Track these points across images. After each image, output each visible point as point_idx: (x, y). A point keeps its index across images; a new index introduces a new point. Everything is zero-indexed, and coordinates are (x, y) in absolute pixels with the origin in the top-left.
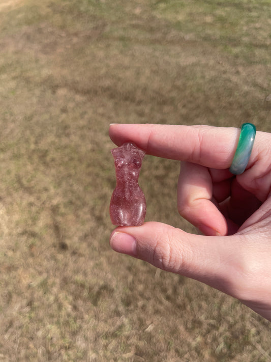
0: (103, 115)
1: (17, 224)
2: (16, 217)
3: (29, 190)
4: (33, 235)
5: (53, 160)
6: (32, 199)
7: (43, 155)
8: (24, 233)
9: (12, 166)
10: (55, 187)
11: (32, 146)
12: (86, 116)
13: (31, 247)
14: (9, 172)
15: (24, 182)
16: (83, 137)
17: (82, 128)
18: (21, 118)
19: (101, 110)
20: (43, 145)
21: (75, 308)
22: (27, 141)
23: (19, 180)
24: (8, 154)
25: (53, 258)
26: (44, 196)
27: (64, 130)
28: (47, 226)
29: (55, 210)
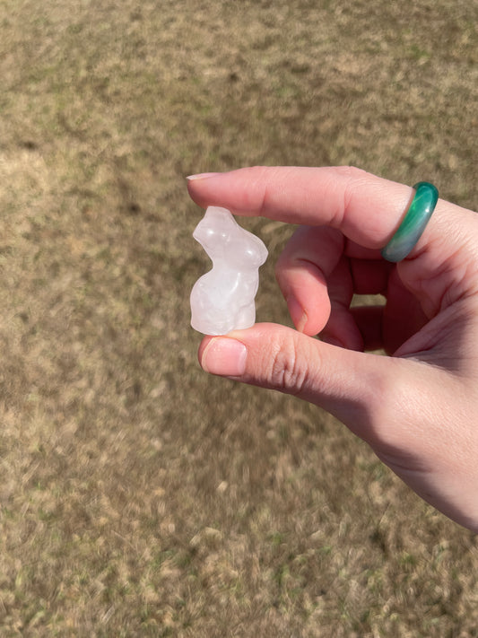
0: (202, 24)
1: (63, 180)
2: (61, 171)
3: (80, 135)
4: (87, 194)
5: (117, 93)
6: (85, 147)
7: (101, 86)
8: (74, 191)
9: (52, 101)
10: (120, 131)
11: (83, 73)
12: (173, 26)
13: (85, 210)
14: (46, 110)
15: (72, 123)
16: (167, 59)
17: (166, 44)
18: (62, 28)
19: (199, 16)
20: (100, 70)
21: (150, 282)
22: (74, 65)
23: (62, 120)
24: (44, 84)
25: (118, 222)
26: (104, 144)
27: (136, 47)
28: (108, 184)
29: (120, 163)
